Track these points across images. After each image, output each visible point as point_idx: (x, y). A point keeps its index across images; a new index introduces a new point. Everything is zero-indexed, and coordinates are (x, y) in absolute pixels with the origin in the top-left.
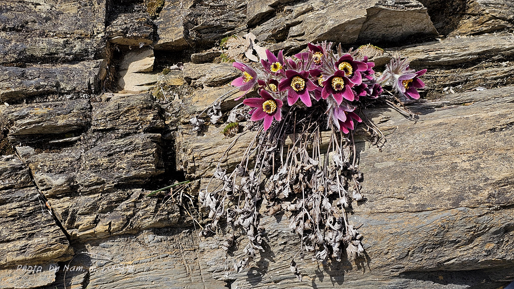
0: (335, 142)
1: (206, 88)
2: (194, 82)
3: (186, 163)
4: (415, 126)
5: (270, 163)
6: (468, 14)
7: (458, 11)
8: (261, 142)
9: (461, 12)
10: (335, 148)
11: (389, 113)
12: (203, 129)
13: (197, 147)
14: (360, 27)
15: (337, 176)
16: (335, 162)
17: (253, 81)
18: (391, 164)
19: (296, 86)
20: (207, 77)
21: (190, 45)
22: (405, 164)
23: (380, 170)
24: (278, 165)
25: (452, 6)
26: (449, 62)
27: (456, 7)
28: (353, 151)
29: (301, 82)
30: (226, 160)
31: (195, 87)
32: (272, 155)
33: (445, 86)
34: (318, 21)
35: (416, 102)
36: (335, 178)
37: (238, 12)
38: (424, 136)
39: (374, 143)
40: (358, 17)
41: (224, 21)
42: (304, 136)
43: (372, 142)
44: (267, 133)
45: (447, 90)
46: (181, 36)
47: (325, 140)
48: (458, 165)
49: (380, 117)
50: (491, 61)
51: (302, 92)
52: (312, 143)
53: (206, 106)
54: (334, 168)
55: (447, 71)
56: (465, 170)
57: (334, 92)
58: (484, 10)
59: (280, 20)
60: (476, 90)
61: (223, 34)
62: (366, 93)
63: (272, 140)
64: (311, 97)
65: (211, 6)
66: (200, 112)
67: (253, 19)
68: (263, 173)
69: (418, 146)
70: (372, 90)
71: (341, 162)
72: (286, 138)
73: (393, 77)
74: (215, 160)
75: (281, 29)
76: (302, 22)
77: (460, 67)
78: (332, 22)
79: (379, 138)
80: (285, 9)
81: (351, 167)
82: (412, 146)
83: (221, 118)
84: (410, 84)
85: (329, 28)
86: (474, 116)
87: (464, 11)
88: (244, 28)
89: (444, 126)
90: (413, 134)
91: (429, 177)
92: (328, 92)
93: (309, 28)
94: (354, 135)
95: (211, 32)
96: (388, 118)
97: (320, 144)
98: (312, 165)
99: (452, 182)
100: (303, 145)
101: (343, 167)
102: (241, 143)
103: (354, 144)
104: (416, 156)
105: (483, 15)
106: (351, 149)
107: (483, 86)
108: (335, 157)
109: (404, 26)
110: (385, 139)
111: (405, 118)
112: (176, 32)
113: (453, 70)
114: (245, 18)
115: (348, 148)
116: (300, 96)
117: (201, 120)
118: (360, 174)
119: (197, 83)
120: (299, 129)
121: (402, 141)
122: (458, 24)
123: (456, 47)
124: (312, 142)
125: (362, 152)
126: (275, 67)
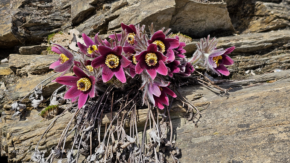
0: (152, 120)
1: (30, 76)
2: (18, 71)
3: (7, 147)
4: (229, 100)
5: (88, 143)
6: (257, 16)
7: (248, 14)
8: (78, 122)
9: (251, 14)
10: (152, 125)
11: (202, 91)
12: (25, 114)
13: (16, 131)
14: (170, 18)
15: (155, 153)
16: (152, 139)
17: (69, 62)
18: (208, 138)
19: (110, 63)
20: (31, 66)
21: (20, 41)
22: (222, 138)
23: (198, 145)
24: (96, 144)
25: (243, 9)
26: (248, 49)
27: (247, 10)
28: (170, 127)
29: (114, 58)
30: (45, 143)
31: (20, 76)
32: (90, 135)
33: (246, 69)
34: (133, 13)
35: (224, 82)
36: (153, 155)
37: (63, 12)
38: (238, 110)
39: (189, 119)
40: (168, 7)
41: (51, 20)
42: (121, 115)
43: (188, 118)
44: (85, 113)
45: (249, 73)
46: (9, 31)
47: (143, 118)
48: (276, 136)
49: (193, 95)
50: (282, 49)
51: (117, 69)
52: (129, 122)
53: (29, 91)
54: (152, 145)
55: (247, 57)
56: (283, 141)
57: (148, 68)
58: (269, 12)
59: (100, 17)
60: (274, 72)
61: (51, 32)
62: (179, 70)
63: (89, 120)
64: (126, 74)
65: (39, 7)
66: (22, 97)
67: (76, 18)
68: (82, 154)
69: (233, 120)
70: (184, 68)
71: (158, 138)
72: (103, 117)
73: (203, 56)
74: (34, 143)
75: (101, 25)
76: (118, 16)
77: (258, 53)
78: (145, 13)
79: (194, 114)
80: (104, 7)
81: (169, 143)
82: (226, 120)
83: (42, 102)
84: (220, 61)
85: (143, 18)
86: (283, 89)
87: (253, 13)
88: (69, 26)
89: (255, 100)
90: (227, 109)
91: (247, 150)
92: (141, 67)
93: (125, 20)
94: (170, 112)
95: (39, 30)
96: (201, 95)
97: (137, 122)
98: (129, 143)
99: (272, 154)
100: (120, 123)
101: (161, 143)
102: (59, 125)
103: (170, 120)
104: (232, 129)
105: (269, 15)
106: (167, 125)
107: (279, 68)
108: (152, 133)
109: (207, 21)
110: (200, 114)
111: (216, 96)
112: (5, 28)
113: (251, 56)
114: (69, 17)
115: (165, 124)
116: (115, 74)
117: (22, 105)
118: (178, 150)
119: (22, 72)
120: (116, 108)
121: (217, 116)
122: (248, 24)
123: (252, 38)
124: (130, 120)
125: (178, 128)
126: (92, 49)
